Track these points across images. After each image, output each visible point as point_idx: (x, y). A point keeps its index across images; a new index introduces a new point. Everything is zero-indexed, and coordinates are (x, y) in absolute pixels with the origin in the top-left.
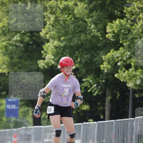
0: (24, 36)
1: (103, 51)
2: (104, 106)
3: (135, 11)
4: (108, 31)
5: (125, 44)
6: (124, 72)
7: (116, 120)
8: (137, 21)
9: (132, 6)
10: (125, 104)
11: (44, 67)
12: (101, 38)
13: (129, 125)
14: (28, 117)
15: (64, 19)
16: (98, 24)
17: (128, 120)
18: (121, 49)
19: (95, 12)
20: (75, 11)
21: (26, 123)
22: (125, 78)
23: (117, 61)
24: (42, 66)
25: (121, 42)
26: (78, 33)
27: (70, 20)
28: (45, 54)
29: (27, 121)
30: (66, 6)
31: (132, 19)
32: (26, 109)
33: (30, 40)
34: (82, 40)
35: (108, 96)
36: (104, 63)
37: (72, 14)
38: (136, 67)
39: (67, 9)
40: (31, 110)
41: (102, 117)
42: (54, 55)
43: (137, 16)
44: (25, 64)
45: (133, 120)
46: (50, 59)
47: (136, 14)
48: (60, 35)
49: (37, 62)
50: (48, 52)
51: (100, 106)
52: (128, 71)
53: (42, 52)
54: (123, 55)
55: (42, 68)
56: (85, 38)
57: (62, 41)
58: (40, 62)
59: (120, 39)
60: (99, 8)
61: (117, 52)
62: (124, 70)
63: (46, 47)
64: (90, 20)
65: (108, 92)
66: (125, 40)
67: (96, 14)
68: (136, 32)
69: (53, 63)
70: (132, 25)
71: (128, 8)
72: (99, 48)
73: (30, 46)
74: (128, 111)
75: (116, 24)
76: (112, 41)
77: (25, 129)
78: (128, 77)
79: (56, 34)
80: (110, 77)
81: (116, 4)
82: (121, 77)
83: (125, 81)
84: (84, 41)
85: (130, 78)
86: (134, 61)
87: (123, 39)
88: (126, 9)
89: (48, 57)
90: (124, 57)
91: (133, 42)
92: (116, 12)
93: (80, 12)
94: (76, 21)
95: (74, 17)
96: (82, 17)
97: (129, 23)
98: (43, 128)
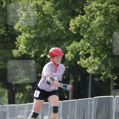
0: (1, 29)
1: (67, 42)
3: (93, 9)
6: (85, 59)
7: (78, 100)
8: (95, 18)
9: (91, 4)
10: (86, 86)
11: (18, 56)
12: (65, 32)
13: (89, 103)
14: (4, 97)
16: (63, 20)
17: (88, 99)
18: (82, 41)
19: (60, 10)
20: (44, 9)
21: (3, 102)
22: (85, 64)
23: (79, 50)
24: (15, 55)
25: (81, 34)
26: (45, 27)
27: (39, 16)
28: (18, 44)
29: (3, 101)
31: (91, 16)
32: (2, 90)
33: (5, 32)
35: (71, 79)
36: (68, 53)
37: (41, 12)
38: (95, 56)
40: (7, 91)
41: (66, 97)
42: (25, 45)
43: (95, 13)
44: (1, 53)
45: (91, 99)
46: (23, 49)
47: (94, 11)
48: (31, 28)
49: (12, 51)
50: (21, 43)
52: (88, 58)
53: (16, 43)
54: (84, 46)
55: (16, 56)
56: (51, 32)
57: (32, 33)
58: (14, 51)
59: (81, 32)
60: (63, 7)
61: (78, 44)
62: (85, 58)
63: (18, 39)
64: (56, 17)
65: (71, 76)
66: (85, 33)
67: (60, 12)
68: (94, 26)
69: (25, 52)
70: (91, 21)
71: (88, 6)
72: (63, 40)
73: (5, 38)
74: (88, 91)
75: (77, 19)
76: (74, 34)
77: (1, 107)
78: (88, 63)
79: (27, 28)
80: (73, 64)
81: (77, 3)
82: (82, 64)
83: (86, 67)
84: (50, 34)
85: (89, 64)
86: (93, 51)
87: (83, 33)
88: (86, 7)
89: (21, 47)
90: (84, 48)
91: (92, 35)
92: (77, 10)
93: (48, 10)
94: (44, 17)
95: (43, 13)
96: (49, 13)
97: (89, 18)
98: (17, 106)
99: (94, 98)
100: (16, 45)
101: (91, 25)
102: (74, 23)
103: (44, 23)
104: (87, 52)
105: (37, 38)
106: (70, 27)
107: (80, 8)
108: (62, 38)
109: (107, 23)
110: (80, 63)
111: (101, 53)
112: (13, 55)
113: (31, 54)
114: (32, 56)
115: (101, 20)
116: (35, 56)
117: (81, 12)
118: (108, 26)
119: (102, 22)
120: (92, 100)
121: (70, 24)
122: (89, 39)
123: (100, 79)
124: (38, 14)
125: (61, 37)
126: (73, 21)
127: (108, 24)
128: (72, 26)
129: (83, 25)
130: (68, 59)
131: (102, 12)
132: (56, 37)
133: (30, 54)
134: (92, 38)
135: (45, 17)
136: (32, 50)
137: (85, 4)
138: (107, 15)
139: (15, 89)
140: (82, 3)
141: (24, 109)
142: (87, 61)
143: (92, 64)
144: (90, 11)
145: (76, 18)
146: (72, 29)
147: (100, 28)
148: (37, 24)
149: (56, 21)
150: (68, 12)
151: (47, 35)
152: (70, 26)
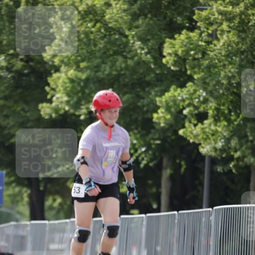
0: (14, 60)
1: (157, 89)
2: (159, 186)
3: (214, 17)
4: (166, 52)
5: (196, 77)
6: (195, 125)
7: (180, 212)
8: (219, 36)
9: (209, 8)
10: (197, 182)
11: (51, 116)
12: (152, 66)
13: (204, 220)
14: (20, 204)
15: (88, 29)
16: (149, 40)
17: (202, 212)
18: (189, 86)
19: (142, 19)
20: (107, 17)
21: (18, 216)
22: (196, 136)
23: (183, 106)
24: (46, 114)
25: (189, 72)
26: (111, 55)
27: (97, 32)
28: (52, 92)
29: (19, 213)
30: (90, 7)
31: (210, 32)
32: (17, 189)
33: (24, 66)
34: (119, 69)
35: (166, 169)
36: (159, 111)
37: (101, 22)
38: (217, 118)
39: (93, 12)
40: (26, 191)
41: (155, 206)
42: (68, 95)
43: (218, 27)
44: (15, 110)
45: (210, 211)
46: (62, 102)
47: (217, 23)
48: (79, 58)
49: (38, 106)
50: (57, 90)
51: (151, 186)
52: (202, 124)
53: (47, 88)
54: (194, 97)
55: (47, 117)
56: (123, 65)
57: (82, 69)
58: (42, 107)
59: (188, 67)
60: (150, 12)
61: (182, 91)
62: (196, 122)
63: (53, 80)
64: (133, 33)
65: (165, 162)
66: (196, 70)
67: (143, 23)
68: (215, 55)
69: (67, 108)
70: (209, 43)
71: (202, 11)
72: (149, 84)
73: (24, 78)
74: (203, 194)
75: (180, 39)
76: (173, 71)
77: (15, 226)
78: (202, 134)
79: (71, 56)
80: (170, 134)
81: (180, 6)
82: (190, 136)
83: (197, 142)
84: (122, 70)
85: (205, 137)
86: (213, 107)
87: (193, 68)
88: (199, 14)
89: (58, 98)
90: (194, 100)
91: (212, 74)
92: (179, 20)
93: (116, 18)
94: (108, 34)
95: (105, 26)
96: (118, 26)
97: (204, 38)
98: (47, 225)
99: (215, 210)
100: (48, 93)
101: (209, 52)
102: (173, 48)
103: (108, 46)
104: (200, 110)
105: (93, 79)
106: (165, 57)
107: (187, 16)
108: (148, 78)
109: (243, 47)
110: (186, 134)
111: (230, 111)
112: (41, 115)
113: (80, 113)
114: (82, 117)
115: (232, 42)
116: (88, 116)
117: (187, 25)
118: (245, 54)
119: (232, 46)
120: (210, 213)
121: (165, 50)
122: (205, 83)
123: (228, 168)
124: (96, 27)
125: (145, 77)
126: (171, 44)
127: (247, 50)
128: (170, 54)
129: (192, 53)
130: (160, 123)
131: (233, 24)
132: (135, 77)
133: (77, 113)
134: (213, 79)
135: (110, 35)
136: (82, 105)
137: (196, 6)
138: (244, 31)
139: (45, 187)
140: (189, 5)
141: (63, 231)
142: (200, 129)
143: (210, 136)
144: (207, 22)
145: (176, 36)
146: (168, 62)
147: (230, 60)
148: (94, 49)
149: (134, 43)
150: (161, 23)
151: (114, 73)
152: (165, 54)
